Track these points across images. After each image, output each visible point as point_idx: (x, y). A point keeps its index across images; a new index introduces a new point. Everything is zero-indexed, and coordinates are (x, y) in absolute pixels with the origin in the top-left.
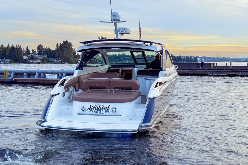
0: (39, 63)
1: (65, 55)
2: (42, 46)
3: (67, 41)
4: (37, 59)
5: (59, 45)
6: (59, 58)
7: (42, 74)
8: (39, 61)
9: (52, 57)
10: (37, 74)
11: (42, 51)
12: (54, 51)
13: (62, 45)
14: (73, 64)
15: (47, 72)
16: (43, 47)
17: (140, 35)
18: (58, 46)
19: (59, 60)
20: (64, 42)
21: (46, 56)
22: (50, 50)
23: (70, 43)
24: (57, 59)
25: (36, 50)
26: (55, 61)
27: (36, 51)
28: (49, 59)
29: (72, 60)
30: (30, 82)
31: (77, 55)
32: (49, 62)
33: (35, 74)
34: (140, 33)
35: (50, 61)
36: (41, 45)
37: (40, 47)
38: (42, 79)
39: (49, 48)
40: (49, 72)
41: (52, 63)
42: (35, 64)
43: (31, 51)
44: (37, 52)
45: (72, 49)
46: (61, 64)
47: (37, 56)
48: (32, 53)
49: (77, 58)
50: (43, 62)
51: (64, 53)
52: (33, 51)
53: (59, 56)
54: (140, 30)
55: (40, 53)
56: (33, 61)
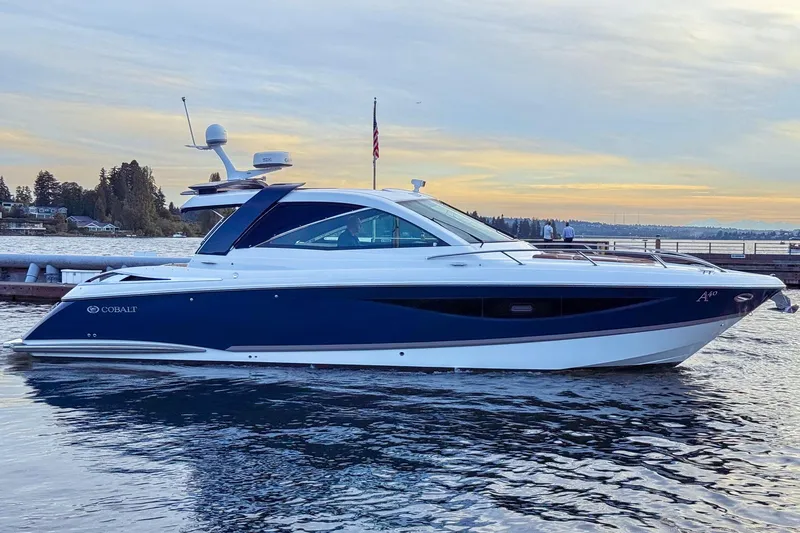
0: (39, 233)
1: (126, 207)
2: (50, 178)
3: (134, 162)
4: (33, 220)
5: (107, 175)
6: (109, 218)
7: (50, 270)
8: (40, 227)
9: (84, 215)
10: (33, 270)
11: (50, 194)
12: (90, 194)
13: (119, 174)
14: (153, 236)
15: (68, 261)
16: (53, 180)
17: (376, 148)
18: (105, 179)
19: (109, 223)
20: (124, 165)
21: (63, 210)
22: (80, 190)
23: (145, 170)
24: (102, 221)
25: (32, 189)
26: (93, 226)
27: (32, 194)
28: (76, 220)
29: (151, 224)
30: (9, 293)
31: (167, 208)
32: (73, 231)
33: (27, 269)
34: (375, 141)
35: (76, 228)
36: (47, 173)
37: (44, 181)
38: (48, 284)
39: (73, 184)
40: (73, 261)
41: (85, 233)
42: (27, 234)
43: (14, 194)
44: (34, 198)
45: (152, 188)
46: (112, 236)
47: (33, 210)
48: (18, 201)
49: (168, 218)
50: (52, 228)
51: (125, 201)
52: (20, 194)
53: (108, 212)
54: (376, 133)
55: (42, 201)
56: (20, 226)
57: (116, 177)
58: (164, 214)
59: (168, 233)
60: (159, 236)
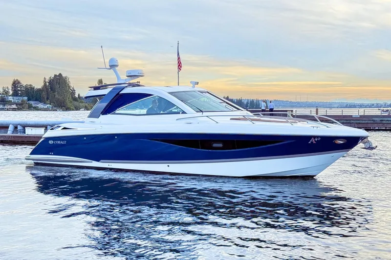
0: (14, 109)
1: (57, 96)
2: (19, 82)
3: (60, 74)
4: (10, 103)
5: (47, 80)
6: (48, 102)
7: (19, 128)
8: (14, 106)
9: (36, 100)
10: (11, 128)
11: (19, 90)
12: (39, 90)
13: (53, 80)
14: (70, 110)
15: (28, 123)
17: (180, 66)
18: (46, 82)
19: (48, 104)
20: (55, 75)
21: (26, 98)
22: (33, 88)
23: (66, 78)
24: (45, 103)
25: (10, 88)
26: (41, 105)
27: (10, 90)
28: (32, 102)
29: (69, 105)
31: (77, 96)
32: (30, 108)
33: (8, 127)
35: (32, 107)
36: (17, 80)
37: (16, 84)
38: (19, 135)
39: (30, 85)
40: (31, 123)
41: (36, 109)
42: (8, 110)
43: (1, 90)
44: (11, 92)
45: (69, 87)
46: (50, 110)
47: (10, 98)
48: (3, 94)
49: (77, 101)
50: (20, 107)
51: (56, 93)
52: (4, 90)
53: (48, 99)
54: (179, 58)
55: (15, 94)
56: (4, 106)
57: (51, 82)
58: (75, 99)
59: (77, 109)
60: (73, 110)
